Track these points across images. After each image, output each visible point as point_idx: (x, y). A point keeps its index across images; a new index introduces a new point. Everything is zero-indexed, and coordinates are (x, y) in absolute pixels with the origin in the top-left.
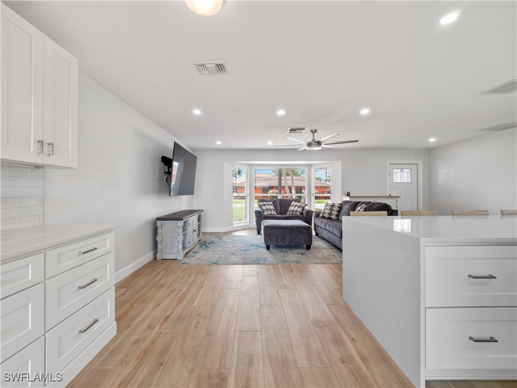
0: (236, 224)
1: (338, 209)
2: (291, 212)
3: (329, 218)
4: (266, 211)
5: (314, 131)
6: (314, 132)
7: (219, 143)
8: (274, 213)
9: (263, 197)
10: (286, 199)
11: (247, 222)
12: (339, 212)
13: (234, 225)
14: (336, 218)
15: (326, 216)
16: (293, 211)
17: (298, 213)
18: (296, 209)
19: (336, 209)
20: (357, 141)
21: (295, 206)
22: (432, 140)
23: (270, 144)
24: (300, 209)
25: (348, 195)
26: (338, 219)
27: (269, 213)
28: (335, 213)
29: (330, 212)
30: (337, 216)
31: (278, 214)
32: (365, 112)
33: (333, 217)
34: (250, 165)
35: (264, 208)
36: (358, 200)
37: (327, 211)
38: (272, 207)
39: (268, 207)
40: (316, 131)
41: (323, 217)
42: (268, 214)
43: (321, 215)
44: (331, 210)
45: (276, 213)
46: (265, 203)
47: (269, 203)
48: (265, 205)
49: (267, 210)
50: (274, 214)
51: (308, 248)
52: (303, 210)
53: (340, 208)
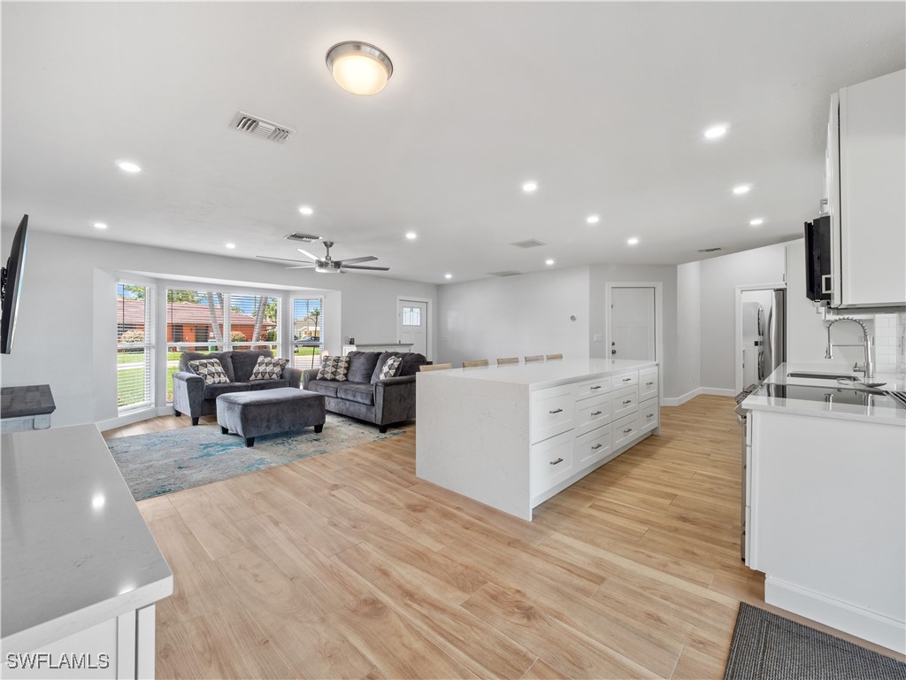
0: (123, 413)
1: (347, 365)
2: (260, 376)
3: (334, 380)
4: (208, 377)
5: (329, 243)
6: (328, 245)
7: (100, 226)
8: (224, 379)
9: (197, 348)
10: (245, 353)
11: (150, 405)
12: (348, 369)
13: (120, 415)
14: (344, 378)
15: (329, 376)
16: (264, 374)
17: (274, 376)
18: (269, 369)
19: (343, 364)
20: (387, 269)
21: (267, 365)
22: (448, 276)
23: (230, 247)
24: (277, 369)
25: (352, 342)
26: (347, 380)
27: (217, 380)
28: (342, 371)
29: (334, 370)
30: (346, 375)
31: (231, 381)
32: (411, 236)
33: (340, 377)
34: (157, 280)
35: (204, 371)
36: (376, 350)
37: (330, 369)
38: (220, 369)
39: (213, 369)
40: (332, 244)
41: (324, 379)
42: (214, 383)
43: (319, 376)
44: (336, 367)
45: (228, 381)
46: (205, 361)
47: (212, 361)
48: (205, 365)
49: (212, 375)
50: (225, 382)
51: (319, 429)
52: (283, 370)
53: (349, 363)
